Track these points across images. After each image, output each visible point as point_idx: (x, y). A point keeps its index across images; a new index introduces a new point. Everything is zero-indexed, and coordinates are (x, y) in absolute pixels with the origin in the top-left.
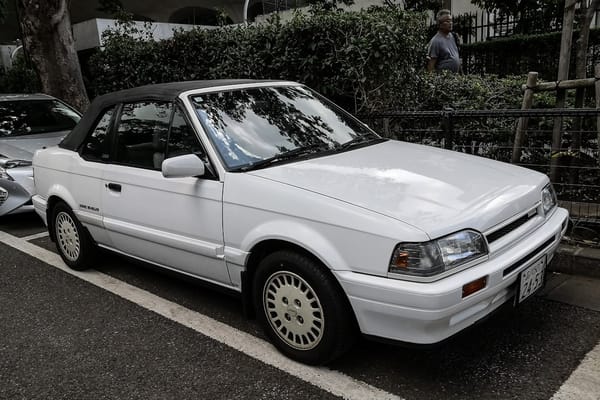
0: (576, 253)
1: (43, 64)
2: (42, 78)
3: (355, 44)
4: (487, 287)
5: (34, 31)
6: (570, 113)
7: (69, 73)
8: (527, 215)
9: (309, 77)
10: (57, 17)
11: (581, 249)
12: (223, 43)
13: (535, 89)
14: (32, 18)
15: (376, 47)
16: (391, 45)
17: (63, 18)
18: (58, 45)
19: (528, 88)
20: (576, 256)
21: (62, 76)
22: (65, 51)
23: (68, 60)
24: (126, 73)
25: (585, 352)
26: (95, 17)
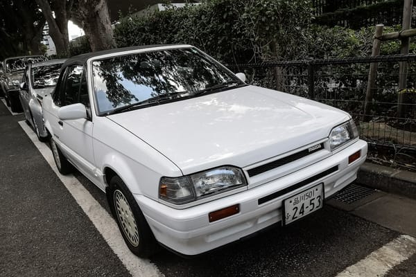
0: (392, 176)
1: (91, 38)
2: (92, 46)
3: (248, 12)
4: (240, 213)
5: (85, 17)
6: (402, 58)
7: (107, 43)
8: (307, 150)
9: (225, 39)
10: (99, 7)
11: (399, 171)
12: (180, 17)
13: (383, 39)
14: (83, 9)
15: (262, 13)
16: (275, 11)
17: (102, 7)
18: (99, 25)
19: (376, 38)
20: (392, 178)
21: (102, 44)
22: (104, 29)
23: (106, 35)
24: (132, 41)
25: (347, 266)
26: (157, 3)
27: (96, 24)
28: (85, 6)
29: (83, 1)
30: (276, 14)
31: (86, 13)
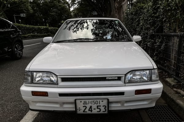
5: (117, 8)
8: (106, 78)
10: (123, 3)
27: (121, 11)
28: (118, 3)
29: (117, 1)
30: (177, 5)
31: (118, 6)
